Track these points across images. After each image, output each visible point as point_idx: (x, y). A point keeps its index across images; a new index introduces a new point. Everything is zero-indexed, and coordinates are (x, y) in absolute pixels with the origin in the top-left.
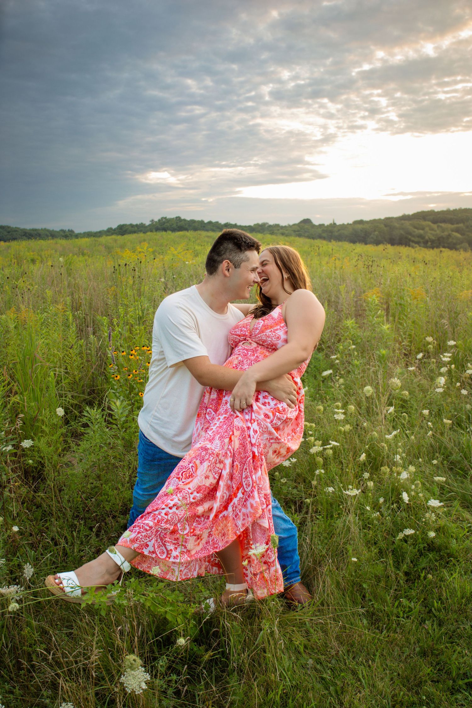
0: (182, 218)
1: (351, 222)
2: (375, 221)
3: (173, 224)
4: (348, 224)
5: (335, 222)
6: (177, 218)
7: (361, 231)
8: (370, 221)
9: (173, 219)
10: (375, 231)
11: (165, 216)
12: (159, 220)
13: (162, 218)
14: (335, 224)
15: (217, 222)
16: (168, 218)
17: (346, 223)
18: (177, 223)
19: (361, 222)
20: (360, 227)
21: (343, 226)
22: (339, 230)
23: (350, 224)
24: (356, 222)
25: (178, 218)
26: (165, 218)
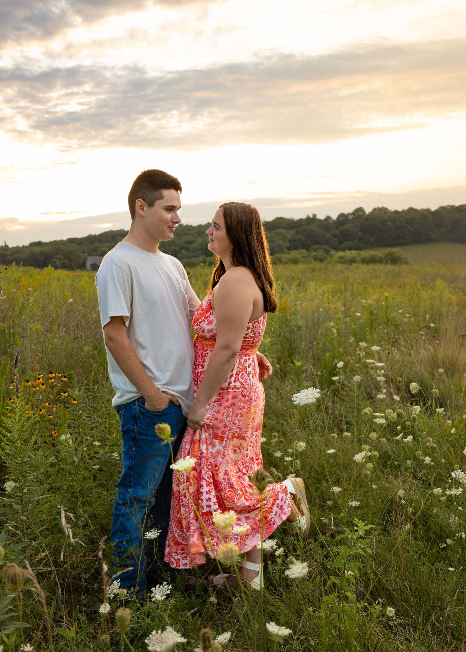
1: (27, 244)
2: (55, 242)
4: (23, 246)
5: (7, 244)
7: (40, 254)
8: (50, 242)
10: (57, 254)
14: (7, 246)
17: (21, 245)
19: (39, 244)
20: (38, 249)
21: (18, 250)
22: (13, 254)
23: (26, 247)
24: (33, 245)
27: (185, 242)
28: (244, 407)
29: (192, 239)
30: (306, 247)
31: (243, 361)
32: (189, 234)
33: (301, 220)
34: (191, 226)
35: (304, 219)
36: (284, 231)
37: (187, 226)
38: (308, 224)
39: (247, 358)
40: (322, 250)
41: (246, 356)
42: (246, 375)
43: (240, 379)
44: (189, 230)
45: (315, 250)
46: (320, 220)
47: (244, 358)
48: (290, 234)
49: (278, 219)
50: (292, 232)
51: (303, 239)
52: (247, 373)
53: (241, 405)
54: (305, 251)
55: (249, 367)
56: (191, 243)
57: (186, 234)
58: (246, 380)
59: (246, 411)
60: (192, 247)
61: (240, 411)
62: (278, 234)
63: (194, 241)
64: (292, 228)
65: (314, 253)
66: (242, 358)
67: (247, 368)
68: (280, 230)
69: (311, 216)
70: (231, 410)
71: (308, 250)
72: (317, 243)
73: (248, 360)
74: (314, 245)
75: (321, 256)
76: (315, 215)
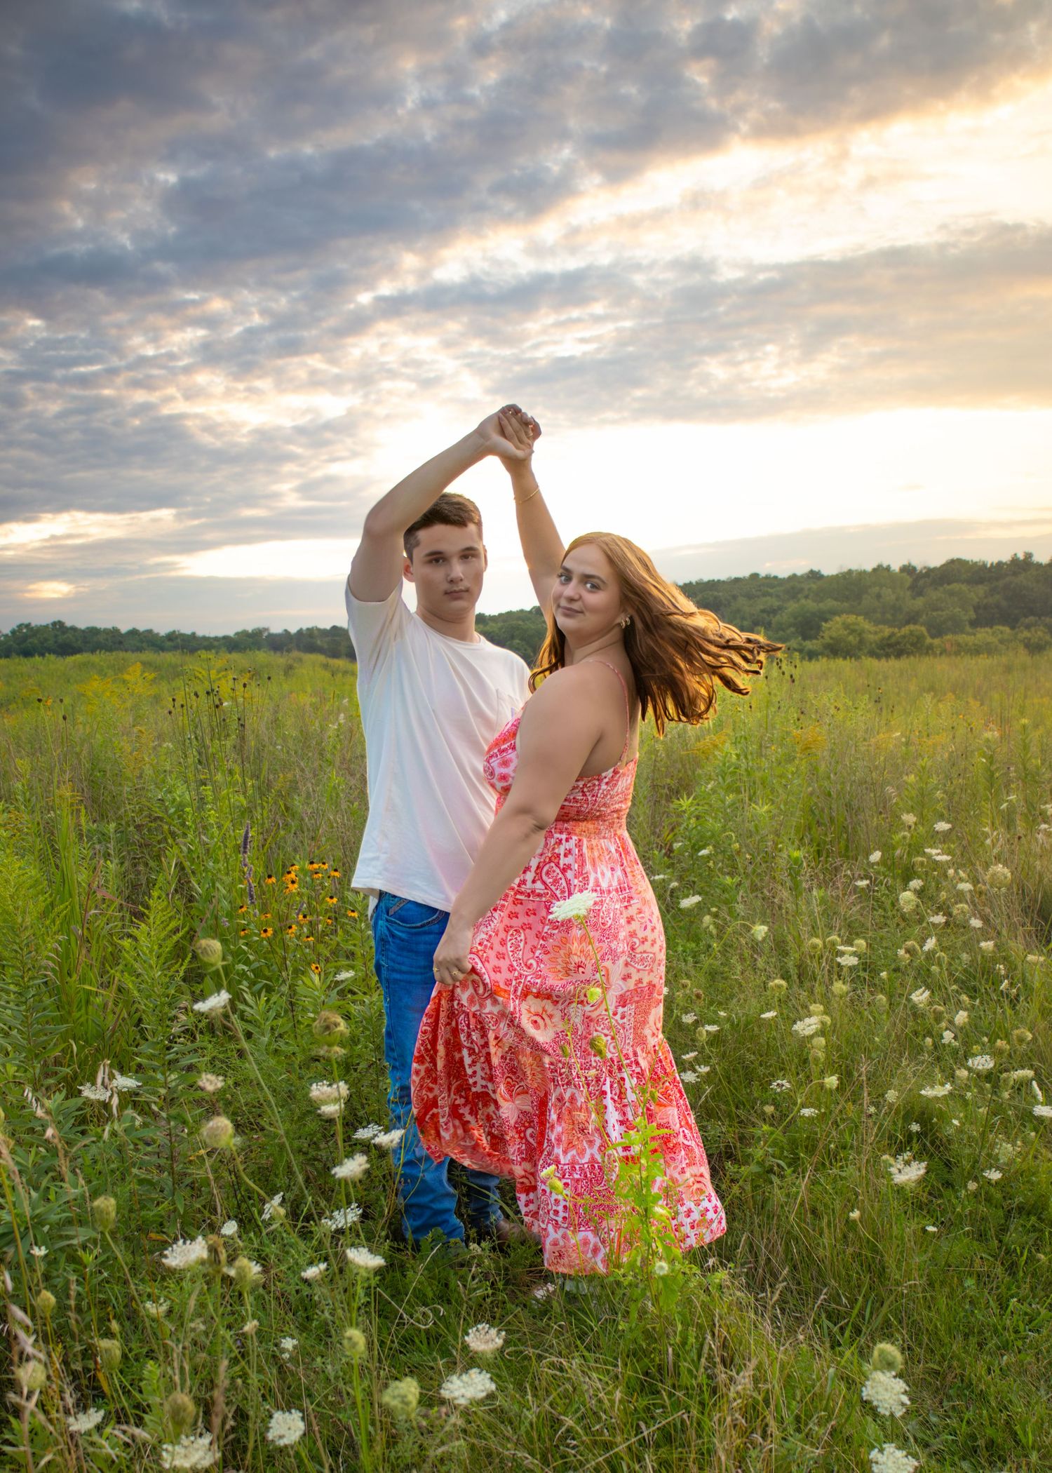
0: (68, 624)
2: (510, 614)
3: (46, 640)
6: (54, 624)
8: (500, 615)
9: (47, 626)
10: (512, 637)
11: (26, 622)
12: (13, 632)
13: (20, 626)
15: (150, 631)
16: (33, 625)
18: (56, 636)
25: (59, 626)
26: (28, 626)
27: (763, 611)
28: (551, 935)
29: (776, 603)
30: (1012, 621)
31: (553, 841)
32: (770, 595)
33: (1000, 564)
34: (776, 578)
35: (1006, 563)
36: (964, 587)
37: (767, 577)
38: (1015, 574)
39: (564, 836)
40: (1041, 628)
41: (561, 833)
42: (558, 871)
43: (545, 878)
44: (773, 587)
45: (1028, 627)
46: (1039, 565)
47: (557, 835)
48: (978, 593)
49: (952, 561)
50: (981, 590)
51: (1004, 604)
52: (561, 866)
53: (545, 930)
54: (1007, 629)
55: (566, 856)
56: (774, 611)
57: (766, 594)
58: (556, 881)
59: (556, 944)
60: (775, 619)
61: (542, 942)
62: (952, 594)
63: (780, 608)
64: (980, 581)
65: (1026, 634)
66: (552, 836)
67: (562, 856)
68: (955, 586)
69: (1021, 556)
70: (522, 937)
71: (1013, 628)
72: (1032, 612)
73: (564, 842)
74: (1026, 616)
75: (1040, 639)
76: (1029, 556)
